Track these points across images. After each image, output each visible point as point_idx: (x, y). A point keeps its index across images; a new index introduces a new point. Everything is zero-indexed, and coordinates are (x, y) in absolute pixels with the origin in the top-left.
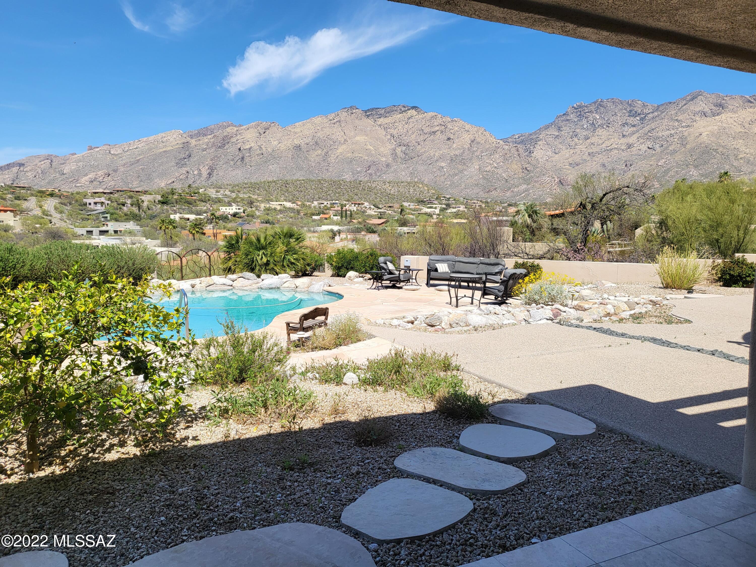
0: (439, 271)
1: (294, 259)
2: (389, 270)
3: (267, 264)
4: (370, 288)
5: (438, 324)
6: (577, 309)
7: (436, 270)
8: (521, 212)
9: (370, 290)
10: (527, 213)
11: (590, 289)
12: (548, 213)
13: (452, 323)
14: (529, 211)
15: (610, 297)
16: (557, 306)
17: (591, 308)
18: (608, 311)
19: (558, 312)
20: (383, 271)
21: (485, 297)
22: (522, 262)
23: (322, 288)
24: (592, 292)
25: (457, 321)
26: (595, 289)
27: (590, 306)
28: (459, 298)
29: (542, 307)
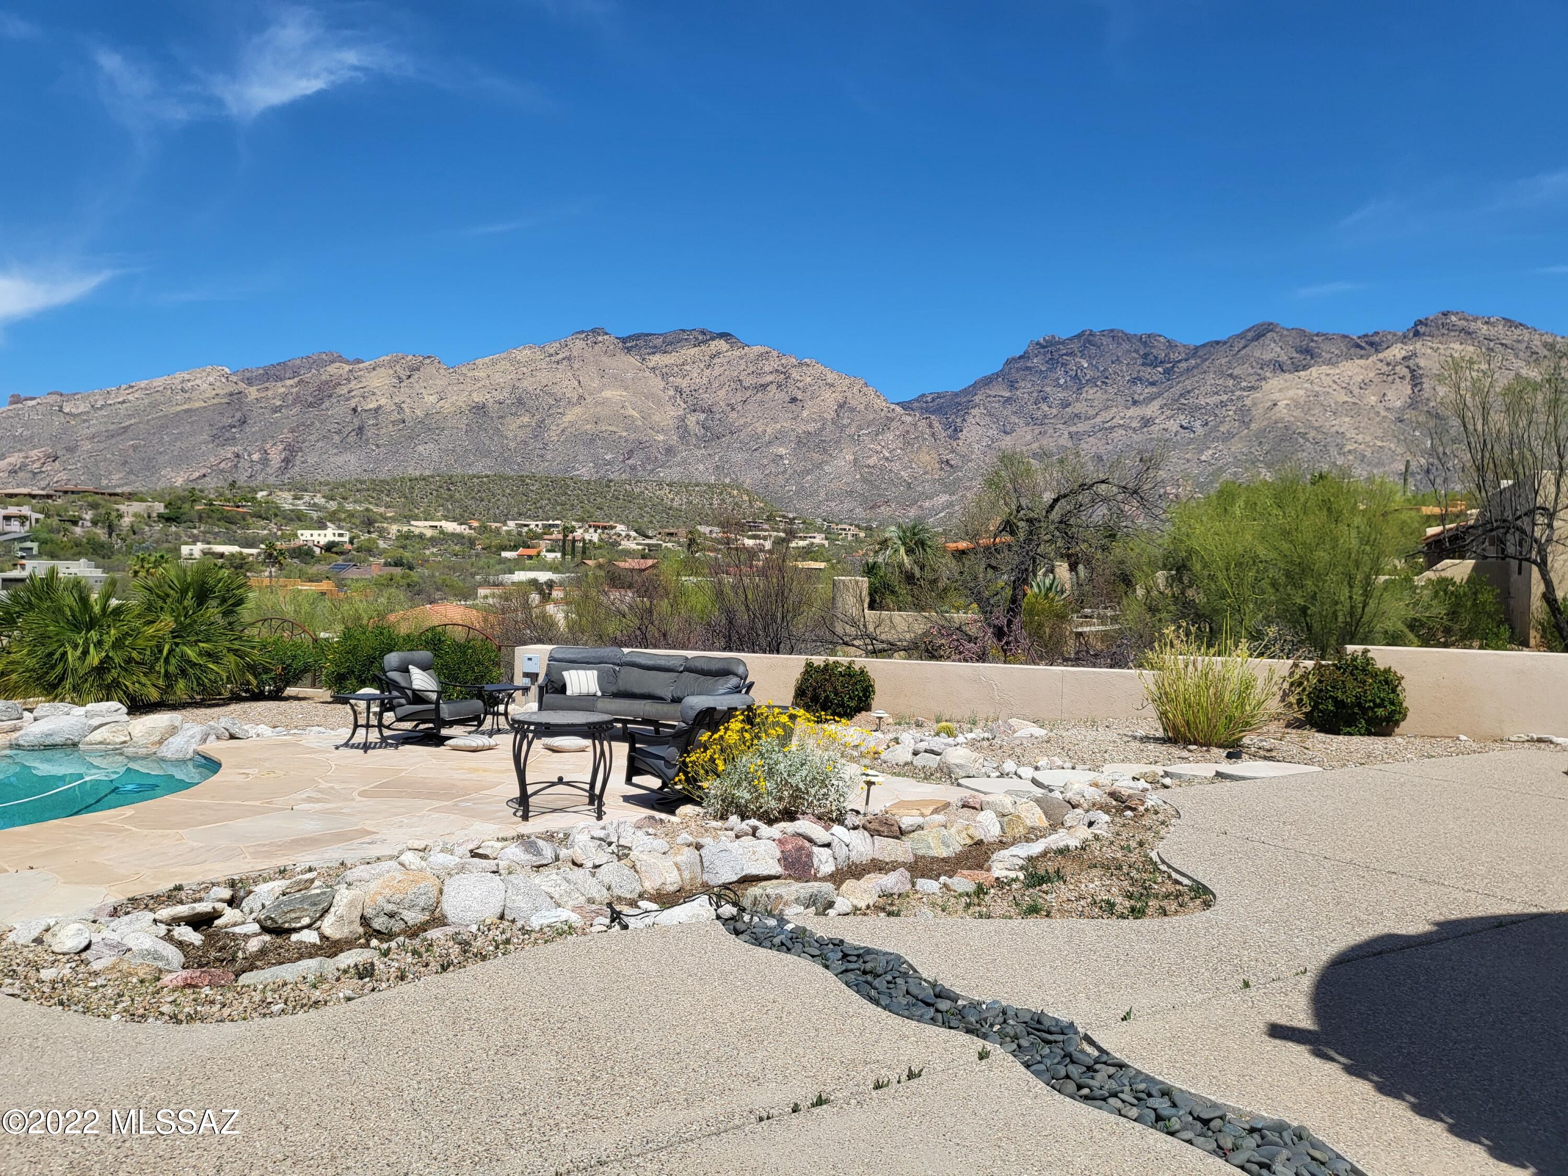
0: (569, 692)
1: (200, 654)
2: (414, 691)
3: (101, 669)
4: (346, 745)
5: (306, 921)
6: (874, 833)
7: (563, 689)
8: (890, 543)
9: (344, 751)
10: (904, 544)
11: (973, 744)
12: (952, 545)
13: (369, 912)
14: (908, 541)
15: (1021, 771)
16: (803, 825)
17: (920, 827)
18: (979, 835)
19: (802, 848)
20: (395, 693)
21: (635, 779)
22: (822, 665)
23: (194, 746)
24: (975, 755)
25: (390, 908)
26: (986, 743)
27: (920, 820)
28: (530, 790)
29: (754, 832)
